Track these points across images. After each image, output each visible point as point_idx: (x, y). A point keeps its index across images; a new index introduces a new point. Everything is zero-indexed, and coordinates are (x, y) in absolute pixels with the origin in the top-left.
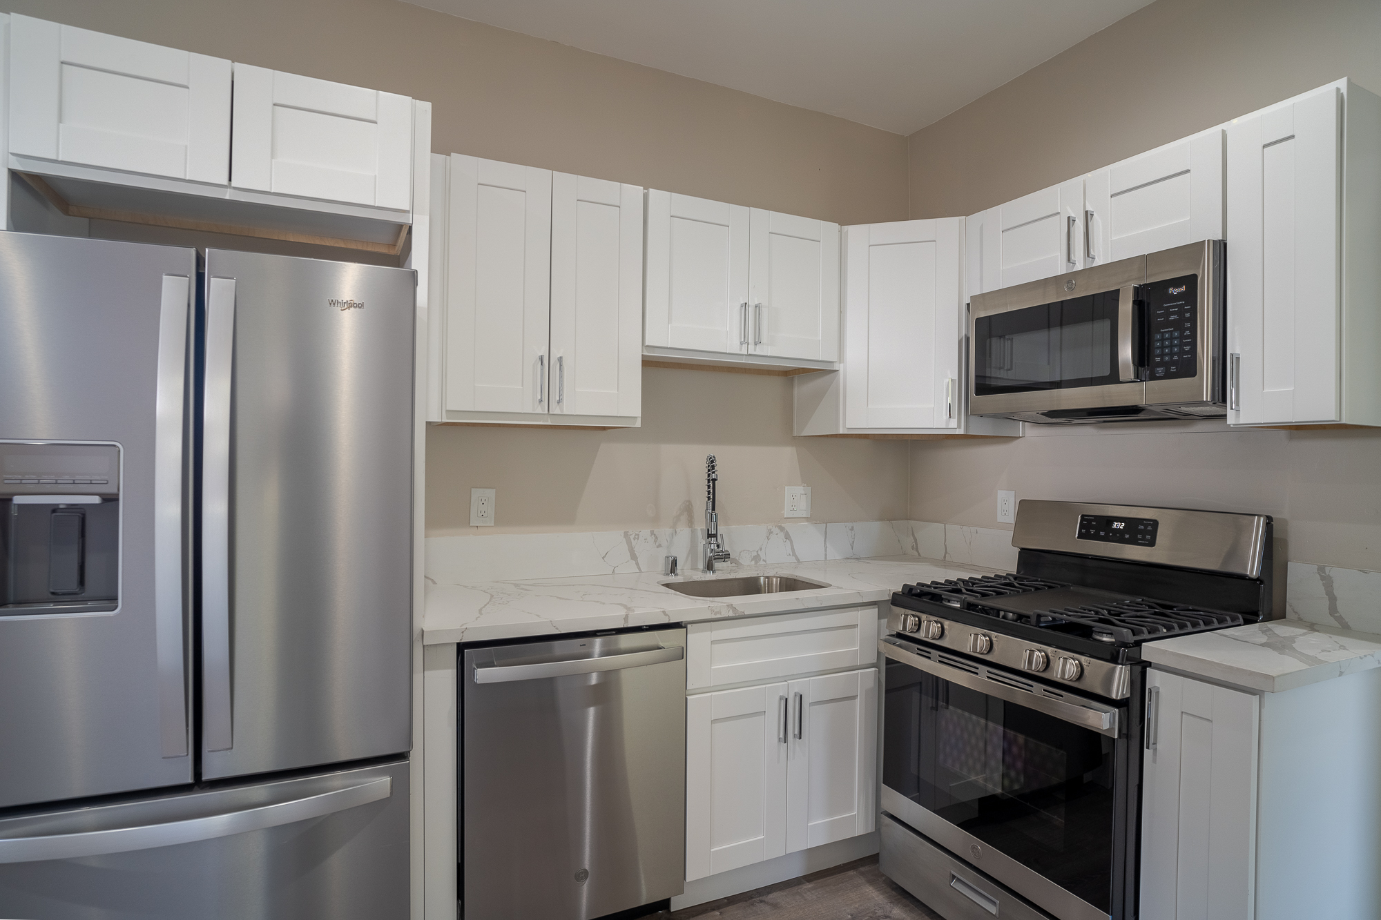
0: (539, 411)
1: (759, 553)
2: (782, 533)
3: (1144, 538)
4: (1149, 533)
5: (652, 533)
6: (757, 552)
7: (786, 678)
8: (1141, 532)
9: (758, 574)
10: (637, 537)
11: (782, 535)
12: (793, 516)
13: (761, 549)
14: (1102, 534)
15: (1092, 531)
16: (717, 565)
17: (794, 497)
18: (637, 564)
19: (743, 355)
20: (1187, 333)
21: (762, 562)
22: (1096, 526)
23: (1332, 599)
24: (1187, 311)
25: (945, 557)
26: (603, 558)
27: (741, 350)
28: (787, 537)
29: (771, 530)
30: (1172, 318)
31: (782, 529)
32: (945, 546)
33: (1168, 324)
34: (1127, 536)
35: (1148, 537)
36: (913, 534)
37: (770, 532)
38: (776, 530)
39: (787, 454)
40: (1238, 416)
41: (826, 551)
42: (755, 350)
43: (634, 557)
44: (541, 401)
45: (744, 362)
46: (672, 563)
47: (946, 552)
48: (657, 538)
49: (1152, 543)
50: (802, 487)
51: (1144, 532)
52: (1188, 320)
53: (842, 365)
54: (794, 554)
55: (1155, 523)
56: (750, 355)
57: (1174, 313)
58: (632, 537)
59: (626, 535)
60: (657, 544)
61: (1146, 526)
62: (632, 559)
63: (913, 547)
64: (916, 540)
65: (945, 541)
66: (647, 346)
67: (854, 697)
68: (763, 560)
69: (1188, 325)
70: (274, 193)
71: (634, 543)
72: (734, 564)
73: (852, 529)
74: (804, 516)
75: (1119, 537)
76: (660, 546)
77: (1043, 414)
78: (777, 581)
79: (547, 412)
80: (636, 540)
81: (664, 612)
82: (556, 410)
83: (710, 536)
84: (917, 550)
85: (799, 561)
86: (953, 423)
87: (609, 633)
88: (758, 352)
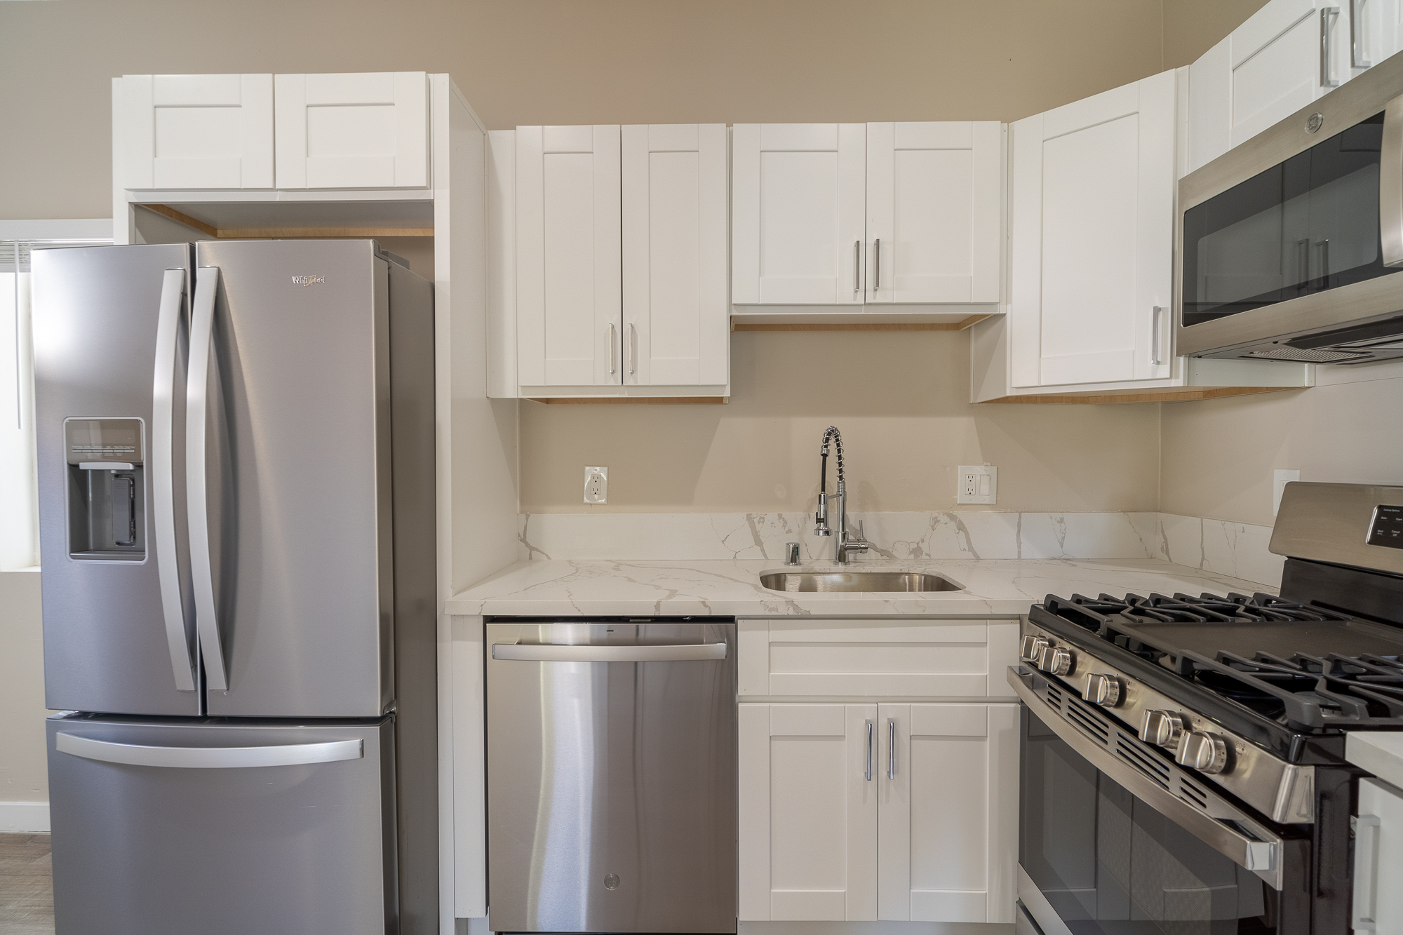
0: (612, 383)
1: (921, 545)
2: (953, 523)
5: (780, 516)
6: (918, 544)
7: (877, 700)
9: (901, 570)
10: (762, 520)
11: (953, 525)
12: (970, 502)
13: (923, 541)
15: (1395, 533)
16: (850, 556)
17: (971, 478)
18: (763, 550)
19: (861, 305)
21: (924, 556)
25: (1202, 565)
26: (723, 541)
27: (855, 299)
28: (961, 527)
29: (936, 518)
31: (952, 517)
32: (1202, 549)
36: (1163, 532)
37: (936, 521)
38: (943, 519)
39: (960, 428)
41: (1019, 547)
42: (875, 298)
43: (758, 542)
44: (613, 372)
45: (862, 313)
46: (793, 551)
47: (1203, 558)
48: (786, 522)
50: (983, 467)
53: (1009, 306)
54: (971, 549)
56: (870, 304)
58: (756, 520)
59: (749, 518)
60: (787, 529)
62: (756, 544)
63: (1162, 548)
64: (1166, 542)
65: (1202, 542)
66: (735, 305)
67: (982, 738)
68: (926, 554)
70: (309, 189)
71: (758, 527)
72: (885, 557)
73: (1062, 521)
74: (987, 502)
76: (789, 531)
77: (1289, 345)
78: (920, 580)
79: (620, 384)
80: (761, 524)
81: (703, 603)
82: (629, 381)
83: (819, 520)
84: (1168, 554)
85: (978, 558)
86: (1164, 371)
87: (644, 621)
88: (879, 300)
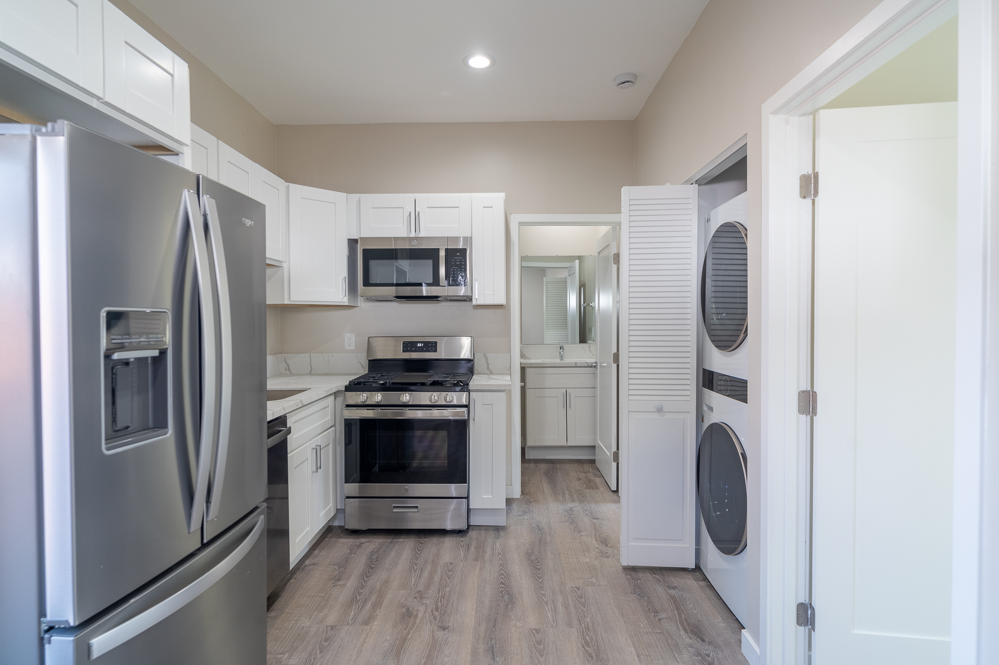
3: (432, 349)
4: (433, 347)
8: (430, 347)
14: (413, 349)
15: (409, 348)
20: (463, 270)
22: (409, 346)
23: (488, 364)
24: (463, 261)
25: (311, 372)
30: (457, 263)
32: (311, 366)
33: (456, 265)
34: (425, 349)
35: (434, 349)
36: (286, 362)
40: (477, 301)
47: (311, 369)
49: (436, 351)
51: (432, 347)
52: (463, 265)
53: (286, 263)
55: (436, 343)
57: (458, 261)
61: (432, 344)
63: (286, 369)
64: (288, 365)
65: (311, 363)
67: (330, 443)
69: (463, 267)
75: (421, 350)
77: (394, 297)
84: (289, 370)
86: (345, 299)
